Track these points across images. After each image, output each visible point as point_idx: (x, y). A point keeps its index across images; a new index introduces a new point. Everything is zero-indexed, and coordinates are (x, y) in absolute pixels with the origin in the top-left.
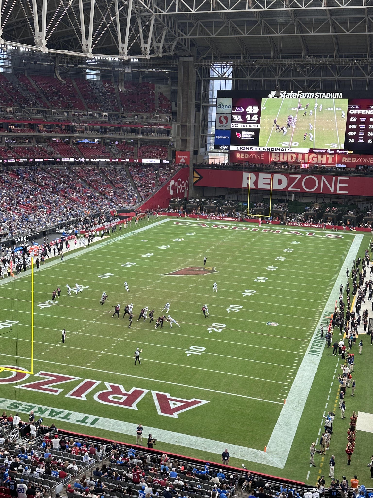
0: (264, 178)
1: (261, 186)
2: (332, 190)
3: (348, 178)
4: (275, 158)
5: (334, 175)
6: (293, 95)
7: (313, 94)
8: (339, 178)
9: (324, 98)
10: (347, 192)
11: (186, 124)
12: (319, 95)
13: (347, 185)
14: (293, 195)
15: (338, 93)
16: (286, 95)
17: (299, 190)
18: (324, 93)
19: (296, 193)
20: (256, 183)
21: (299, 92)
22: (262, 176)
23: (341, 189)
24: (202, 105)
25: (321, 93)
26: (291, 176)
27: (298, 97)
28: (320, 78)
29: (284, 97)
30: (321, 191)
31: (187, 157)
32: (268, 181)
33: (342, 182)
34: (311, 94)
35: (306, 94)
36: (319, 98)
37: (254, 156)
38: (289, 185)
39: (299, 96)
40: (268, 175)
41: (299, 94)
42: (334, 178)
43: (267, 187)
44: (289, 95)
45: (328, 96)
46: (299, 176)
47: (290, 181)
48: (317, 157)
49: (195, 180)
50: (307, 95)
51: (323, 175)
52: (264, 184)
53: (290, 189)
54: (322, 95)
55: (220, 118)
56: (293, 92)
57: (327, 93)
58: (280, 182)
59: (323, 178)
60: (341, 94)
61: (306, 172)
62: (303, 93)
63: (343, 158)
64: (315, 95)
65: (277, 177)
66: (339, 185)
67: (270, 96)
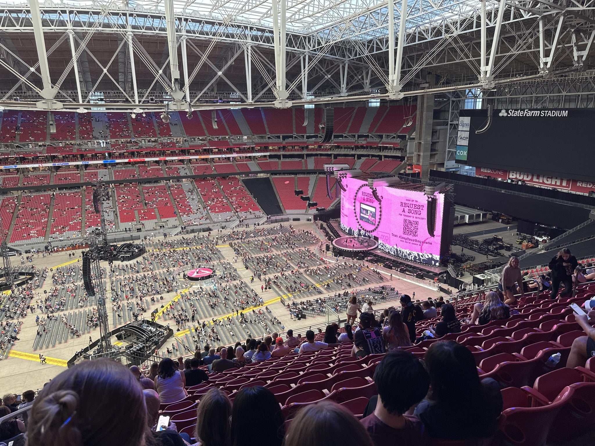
4: (513, 175)
15: (564, 111)
16: (514, 113)
24: (449, 123)
35: (532, 112)
39: (526, 114)
41: (525, 113)
44: (516, 114)
62: (530, 112)
67: (501, 115)
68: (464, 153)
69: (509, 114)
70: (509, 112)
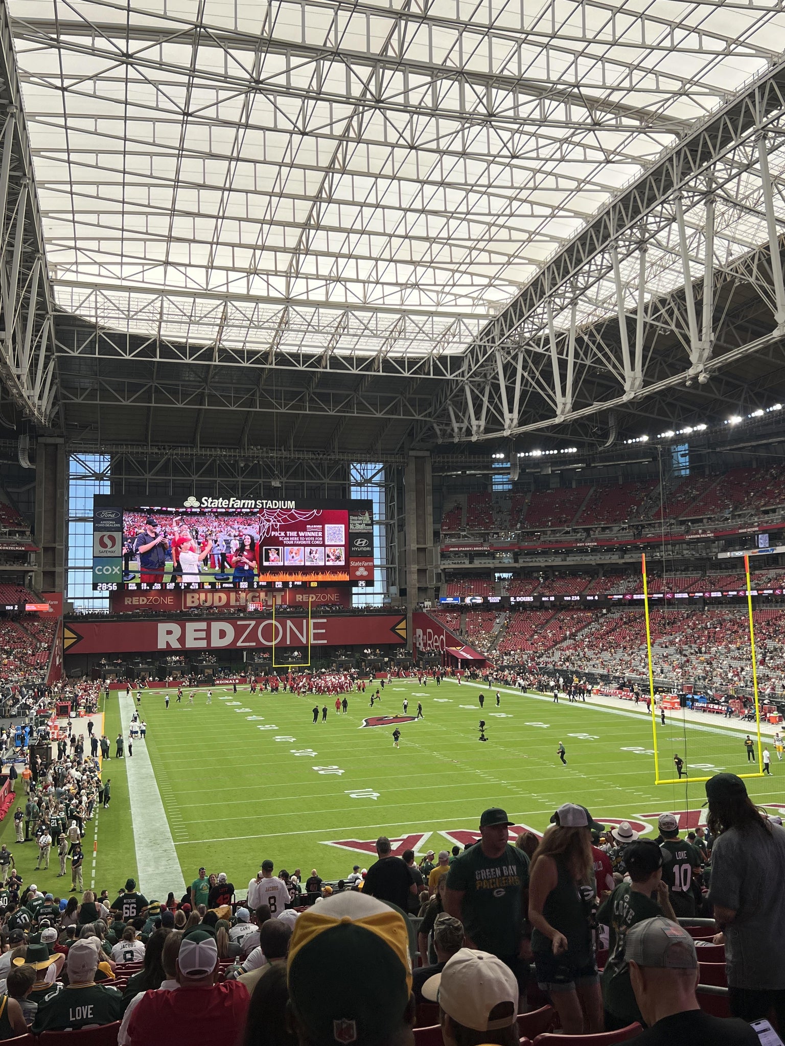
0: (195, 631)
1: (190, 644)
2: (304, 641)
3: (325, 620)
4: (193, 602)
5: (304, 618)
6: (224, 503)
7: (253, 502)
8: (312, 621)
10: (326, 642)
11: (53, 545)
12: (262, 503)
13: (324, 631)
14: (245, 653)
15: (289, 502)
16: (211, 503)
17: (254, 644)
18: (270, 502)
19: (250, 650)
20: (182, 639)
21: (232, 499)
22: (190, 626)
23: (316, 636)
25: (264, 502)
26: (239, 623)
27: (230, 506)
28: (261, 481)
29: (209, 506)
30: (288, 643)
31: (56, 602)
32: (203, 634)
33: (316, 626)
34: (250, 502)
35: (243, 501)
36: (262, 508)
37: (156, 600)
38: (237, 639)
39: (233, 505)
40: (203, 625)
41: (231, 502)
42: (304, 621)
43: (203, 644)
44: (216, 503)
45: (276, 505)
46: (253, 623)
47: (239, 631)
48: (259, 597)
49: (68, 643)
50: (244, 504)
51: (289, 618)
52: (195, 639)
53: (239, 644)
54: (266, 503)
55: (102, 538)
56: (223, 499)
57: (274, 502)
58: (223, 634)
59: (289, 623)
60: (293, 502)
61: (259, 616)
62: (239, 501)
63: (297, 596)
64: (256, 504)
65: (216, 626)
66: (312, 631)
67: (187, 504)
68: (113, 570)
69: (204, 504)
70: (203, 500)
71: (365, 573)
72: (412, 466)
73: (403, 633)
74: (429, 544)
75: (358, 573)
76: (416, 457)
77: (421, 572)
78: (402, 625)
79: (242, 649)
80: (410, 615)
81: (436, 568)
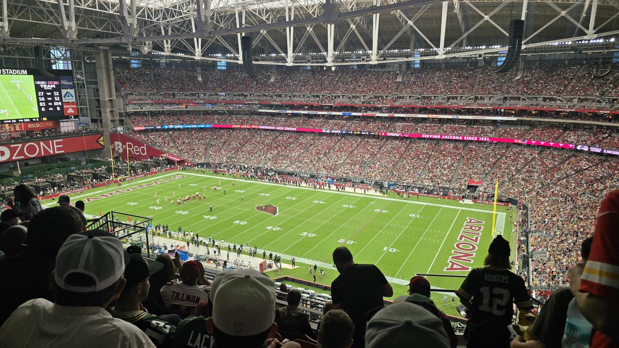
2: (52, 152)
3: (62, 140)
5: (50, 139)
8: (55, 141)
9: (11, 74)
10: (63, 151)
12: (6, 71)
13: (62, 146)
14: (18, 163)
17: (23, 157)
19: (20, 160)
23: (58, 149)
25: (7, 70)
26: (12, 146)
30: (43, 154)
33: (58, 144)
36: (6, 74)
38: (12, 155)
42: (50, 142)
46: (20, 145)
47: (12, 151)
51: (42, 140)
53: (14, 158)
54: (9, 71)
57: (13, 70)
58: (2, 154)
59: (42, 143)
60: (26, 71)
66: (56, 147)
71: (73, 112)
72: (102, 55)
73: (102, 143)
74: (114, 98)
75: (69, 112)
76: (103, 50)
77: (112, 112)
78: (102, 139)
79: (15, 161)
80: (107, 134)
81: (119, 109)
